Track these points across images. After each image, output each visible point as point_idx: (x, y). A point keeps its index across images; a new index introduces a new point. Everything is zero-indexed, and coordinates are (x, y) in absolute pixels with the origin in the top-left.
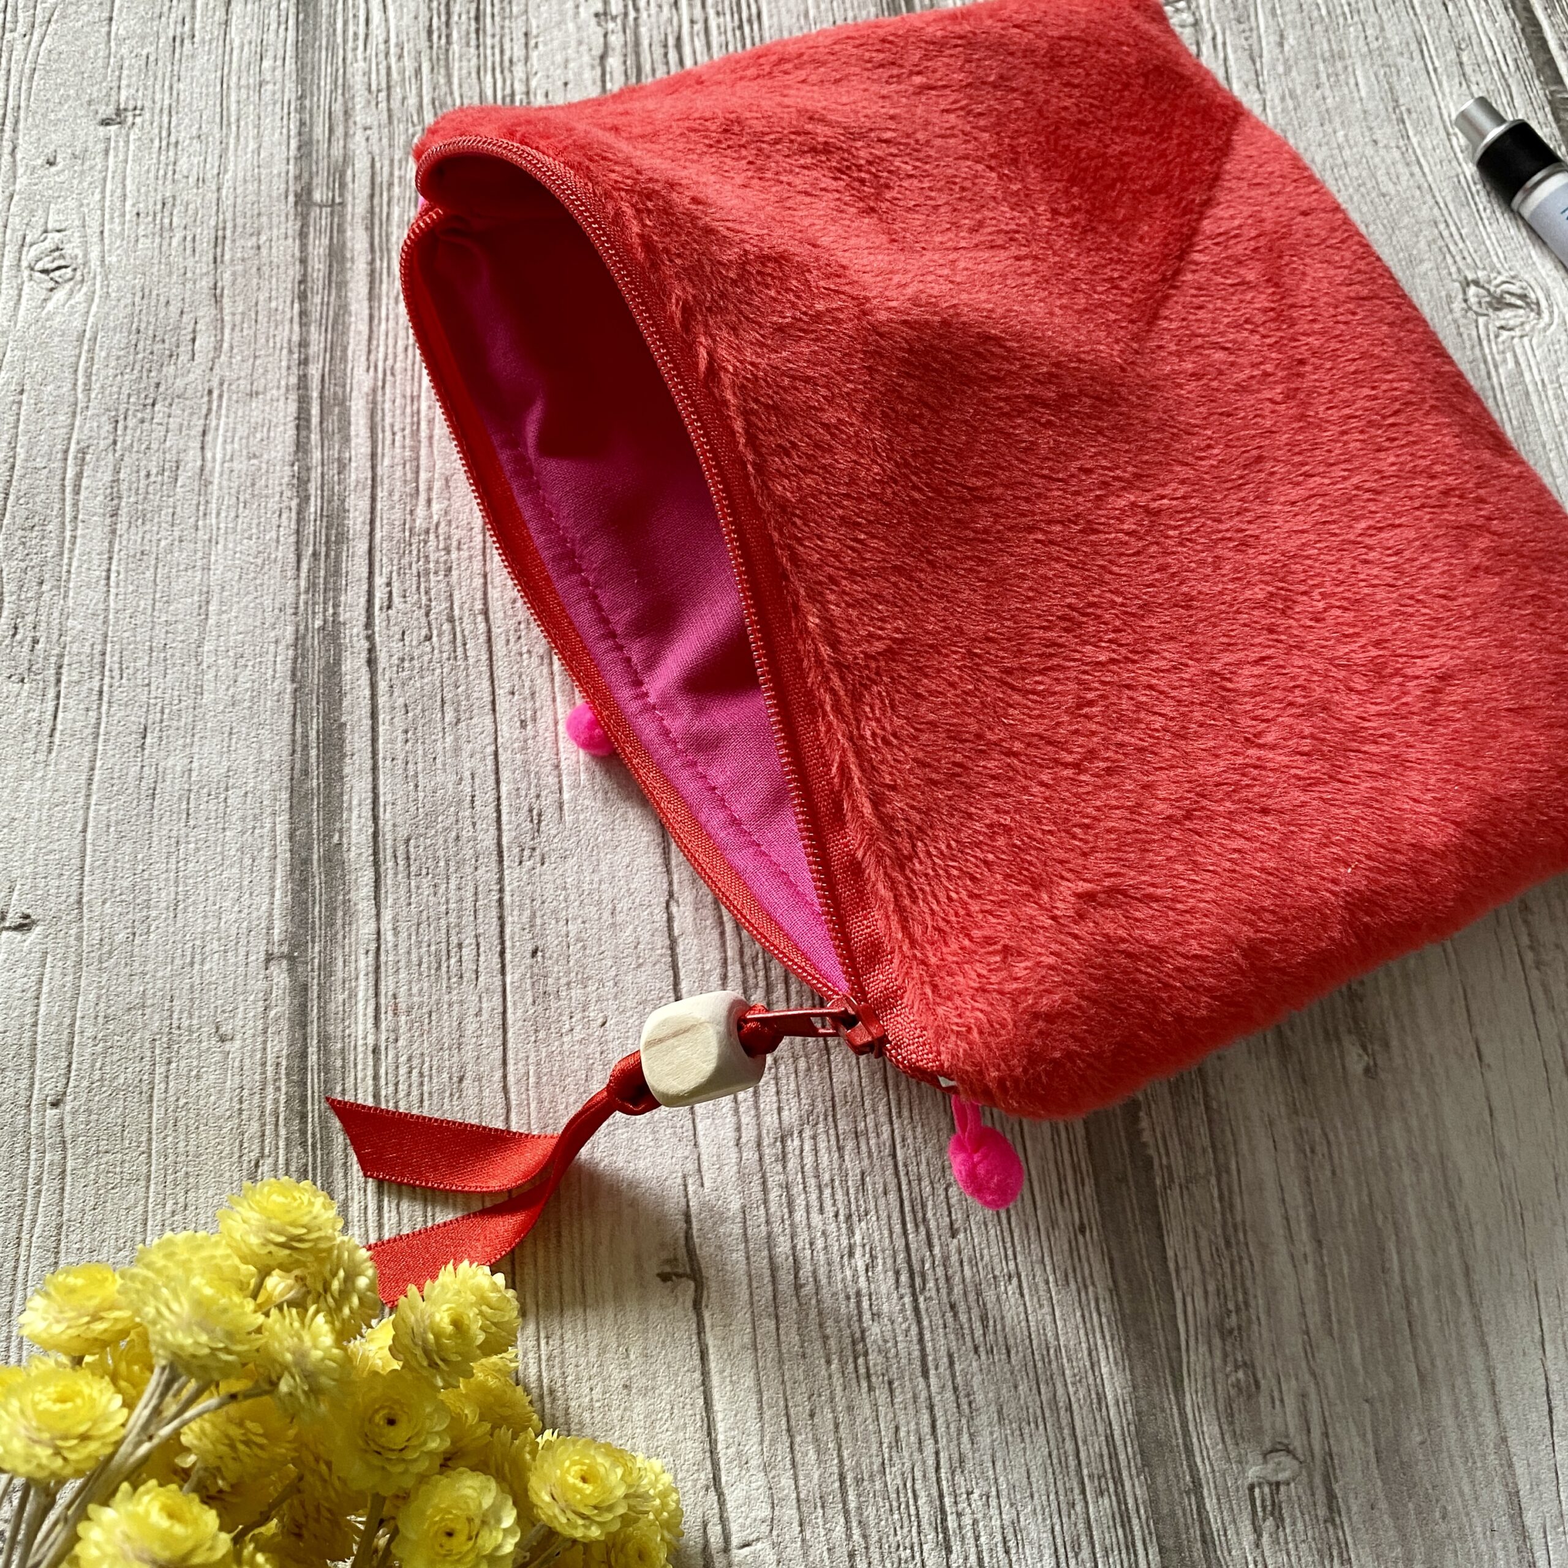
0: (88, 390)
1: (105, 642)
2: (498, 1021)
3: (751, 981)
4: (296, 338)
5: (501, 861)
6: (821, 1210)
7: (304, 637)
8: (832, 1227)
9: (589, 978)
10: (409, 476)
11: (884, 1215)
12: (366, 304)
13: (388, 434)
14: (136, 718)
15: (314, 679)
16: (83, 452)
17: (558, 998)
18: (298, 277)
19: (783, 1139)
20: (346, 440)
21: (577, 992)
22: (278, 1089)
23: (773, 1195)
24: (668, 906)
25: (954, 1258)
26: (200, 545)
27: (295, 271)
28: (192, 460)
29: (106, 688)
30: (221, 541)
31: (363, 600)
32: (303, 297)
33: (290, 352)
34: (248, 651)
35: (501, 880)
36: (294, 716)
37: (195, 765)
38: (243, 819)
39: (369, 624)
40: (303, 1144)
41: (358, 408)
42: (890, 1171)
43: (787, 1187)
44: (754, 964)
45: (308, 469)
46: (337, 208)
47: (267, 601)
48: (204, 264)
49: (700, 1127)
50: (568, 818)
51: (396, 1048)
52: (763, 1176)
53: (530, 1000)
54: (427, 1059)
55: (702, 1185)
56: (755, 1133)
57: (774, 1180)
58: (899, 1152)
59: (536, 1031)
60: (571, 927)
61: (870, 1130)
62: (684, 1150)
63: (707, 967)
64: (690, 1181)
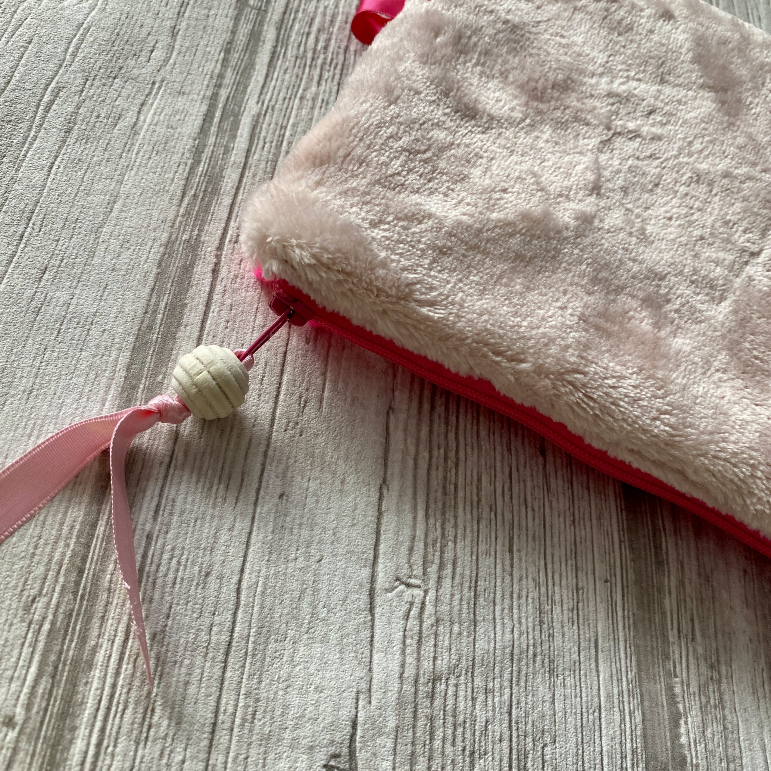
0: (74, 55)
1: (36, 206)
2: (244, 539)
3: (430, 557)
4: (217, 71)
5: (272, 425)
6: (453, 744)
7: (174, 243)
8: (459, 759)
10: (269, 169)
11: (497, 757)
12: (266, 68)
13: (261, 142)
14: (42, 259)
15: (173, 270)
16: (59, 89)
17: (291, 533)
18: (228, 40)
19: (435, 680)
20: (233, 137)
21: (305, 533)
22: (67, 545)
23: (421, 722)
24: (381, 488)
26: (120, 167)
27: (227, 36)
28: (130, 117)
29: (26, 234)
30: (135, 169)
31: (219, 233)
32: (228, 51)
33: (211, 77)
34: (133, 240)
35: (269, 438)
36: (153, 289)
37: (74, 301)
38: (98, 346)
39: (220, 248)
40: (75, 593)
41: (246, 123)
42: (506, 724)
43: (431, 719)
44: (434, 546)
45: (205, 146)
46: (262, 13)
47: (155, 213)
48: (171, 13)
49: (375, 657)
50: (325, 409)
51: (165, 538)
52: (415, 707)
53: (271, 529)
54: (186, 552)
55: (370, 702)
56: (415, 672)
57: (423, 712)
58: (514, 712)
59: (270, 553)
60: (311, 484)
61: (496, 690)
62: (361, 672)
63: (401, 539)
64: (362, 697)
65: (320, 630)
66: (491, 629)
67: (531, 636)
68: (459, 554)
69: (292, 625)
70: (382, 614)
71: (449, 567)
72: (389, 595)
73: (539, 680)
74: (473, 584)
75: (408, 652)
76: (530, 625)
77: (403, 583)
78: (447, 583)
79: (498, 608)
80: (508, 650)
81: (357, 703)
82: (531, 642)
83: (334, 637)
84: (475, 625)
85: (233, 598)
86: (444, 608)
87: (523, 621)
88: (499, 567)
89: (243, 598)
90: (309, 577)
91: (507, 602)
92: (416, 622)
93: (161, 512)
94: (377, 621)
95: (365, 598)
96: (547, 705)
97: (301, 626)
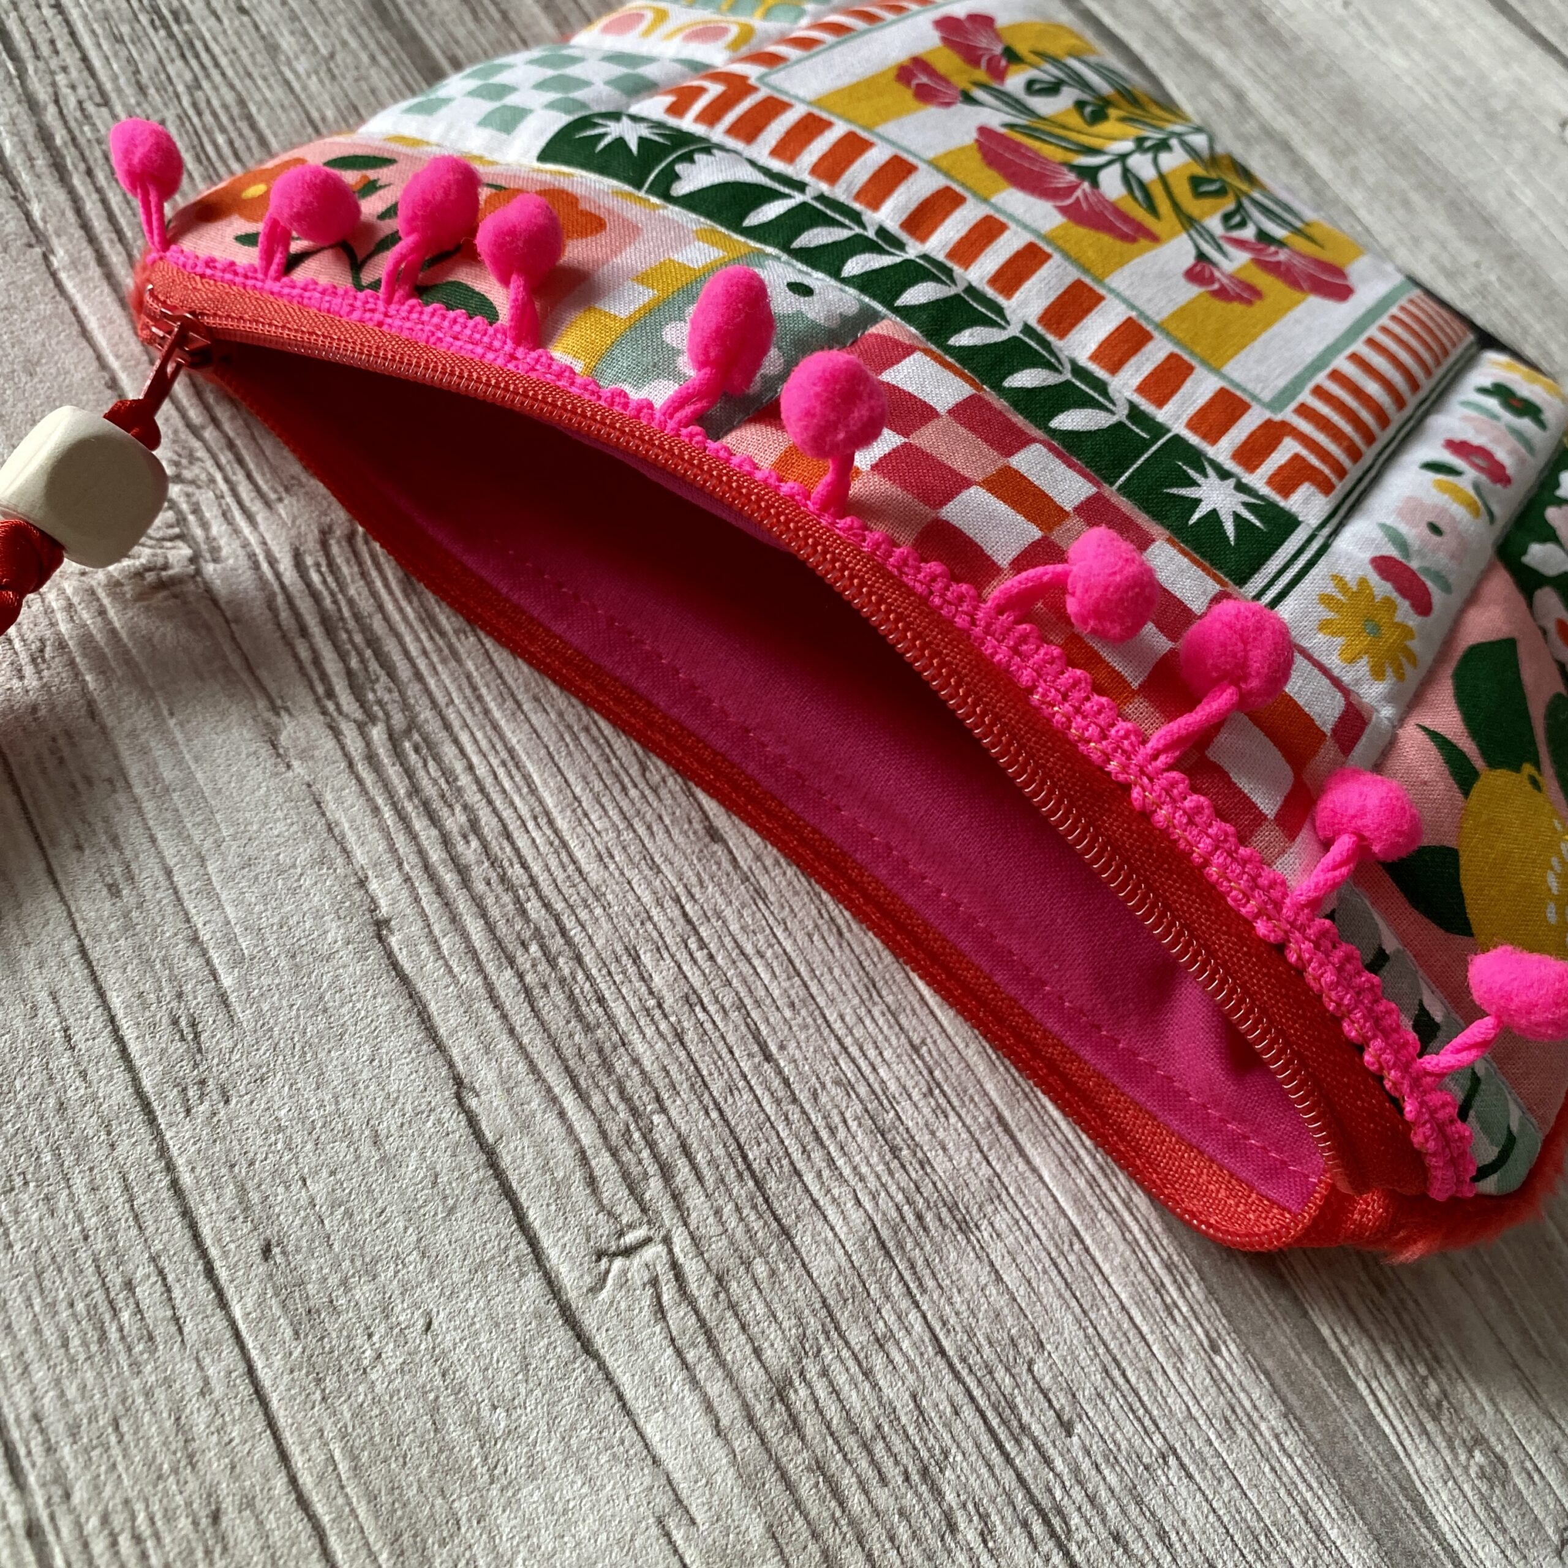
2: (245, 1389)
3: (635, 1170)
5: (151, 1119)
6: (883, 1481)
8: (910, 1499)
9: (376, 1261)
11: (968, 1445)
17: (335, 1311)
19: (781, 1391)
21: (363, 1291)
23: (805, 1488)
24: (460, 1102)
25: (1086, 1465)
35: (163, 1151)
42: (948, 1377)
43: (819, 1467)
44: (629, 1143)
49: (649, 1430)
50: (244, 1015)
51: (71, 1511)
52: (778, 1467)
53: (289, 1333)
54: (139, 1506)
55: (693, 1522)
56: (737, 1405)
57: (796, 1465)
58: (946, 1344)
59: (319, 1381)
60: (313, 1188)
61: (895, 1328)
62: (643, 1478)
63: (560, 1174)
64: (671, 1524)
65: (514, 1456)
66: (820, 1224)
67: (893, 1189)
68: (684, 1129)
69: (454, 1488)
70: (613, 1342)
71: (682, 1163)
72: (604, 1295)
73: (953, 1255)
74: (741, 1166)
75: (701, 1376)
76: (880, 1168)
77: (615, 1255)
78: (695, 1198)
79: (809, 1178)
80: (871, 1242)
81: (670, 1542)
82: (899, 1198)
83: (548, 1450)
84: (790, 1238)
85: (299, 1523)
86: (718, 1248)
87: (864, 1169)
88: (766, 1101)
89: (320, 1508)
90: (428, 1372)
91: (817, 1155)
92: (684, 1309)
93: (25, 1463)
94: (611, 1362)
95: (561, 1334)
96: (992, 1290)
97: (473, 1476)
